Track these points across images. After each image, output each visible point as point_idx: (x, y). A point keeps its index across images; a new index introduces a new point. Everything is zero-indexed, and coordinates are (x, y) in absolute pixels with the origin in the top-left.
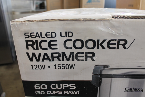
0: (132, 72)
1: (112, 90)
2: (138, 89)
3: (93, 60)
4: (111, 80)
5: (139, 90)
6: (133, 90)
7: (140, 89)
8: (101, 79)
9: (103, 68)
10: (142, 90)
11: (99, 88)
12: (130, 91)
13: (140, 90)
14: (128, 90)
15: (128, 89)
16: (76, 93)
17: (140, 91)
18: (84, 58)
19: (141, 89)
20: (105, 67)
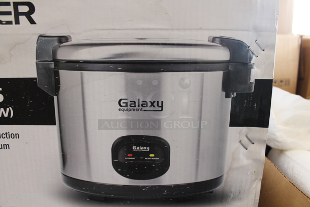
0: (127, 55)
1: (87, 107)
2: (151, 102)
3: (32, 22)
4: (80, 76)
5: (154, 107)
6: (139, 106)
7: (154, 102)
8: (57, 74)
9: (56, 44)
10: (160, 105)
11: (55, 98)
12: (131, 108)
13: (155, 104)
14: (126, 106)
15: (127, 103)
16: (6, 115)
17: (157, 108)
18: (11, 18)
19: (158, 102)
20: (62, 39)
